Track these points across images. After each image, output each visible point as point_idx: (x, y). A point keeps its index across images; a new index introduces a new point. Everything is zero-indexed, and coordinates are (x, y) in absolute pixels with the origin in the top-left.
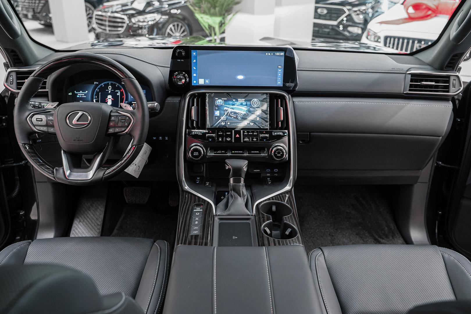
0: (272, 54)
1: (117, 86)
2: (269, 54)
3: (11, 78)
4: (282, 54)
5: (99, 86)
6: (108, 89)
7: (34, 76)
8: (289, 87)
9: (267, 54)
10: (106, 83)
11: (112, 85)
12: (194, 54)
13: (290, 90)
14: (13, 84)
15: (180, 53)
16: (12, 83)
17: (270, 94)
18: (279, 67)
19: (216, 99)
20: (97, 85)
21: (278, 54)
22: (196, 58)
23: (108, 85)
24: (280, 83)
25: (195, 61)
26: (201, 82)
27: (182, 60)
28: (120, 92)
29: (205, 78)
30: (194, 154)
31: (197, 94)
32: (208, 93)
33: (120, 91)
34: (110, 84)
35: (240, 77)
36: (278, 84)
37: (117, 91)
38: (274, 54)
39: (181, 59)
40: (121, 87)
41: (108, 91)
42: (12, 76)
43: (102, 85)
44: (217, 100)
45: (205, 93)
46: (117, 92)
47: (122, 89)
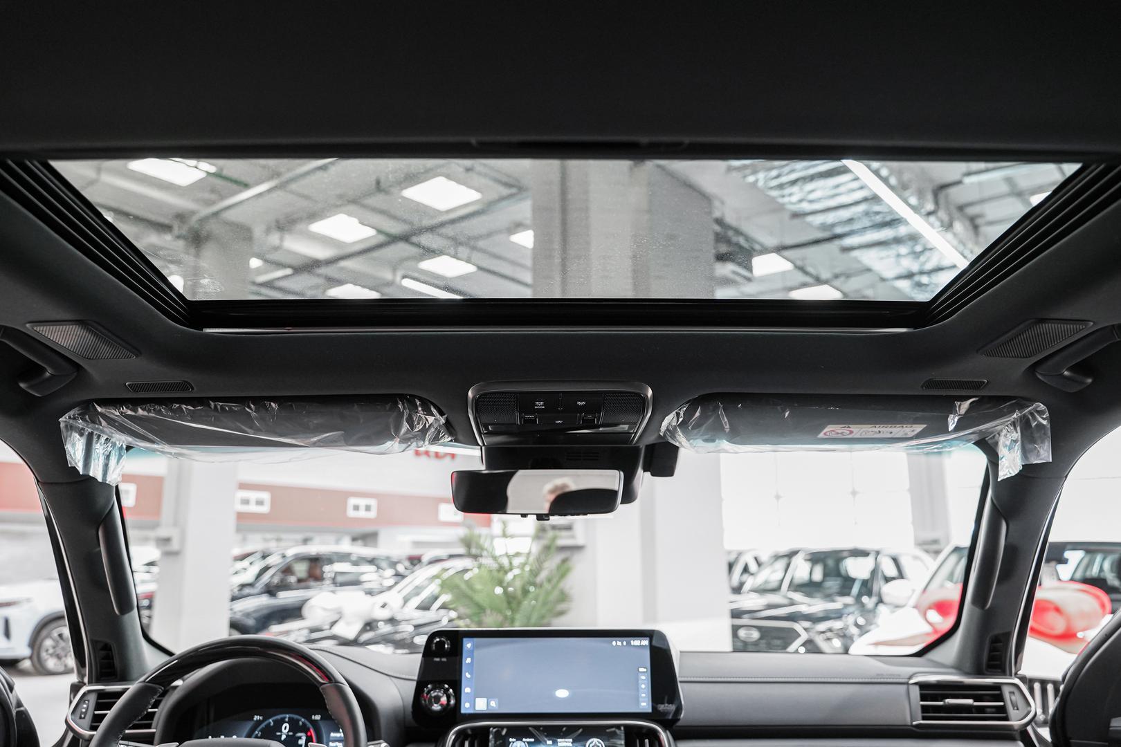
0: (625, 643)
1: (301, 723)
2: (619, 643)
3: (85, 706)
4: (645, 642)
5: (263, 725)
6: (281, 731)
7: (144, 681)
8: (665, 713)
9: (614, 643)
10: (279, 717)
11: (291, 722)
12: (469, 645)
13: (668, 720)
14: (84, 718)
15: (441, 644)
16: (83, 716)
17: (626, 726)
18: (641, 670)
19: (511, 740)
20: (259, 722)
21: (636, 642)
22: (471, 655)
23: (283, 721)
24: (645, 705)
25: (469, 660)
26: (481, 705)
27: (444, 660)
28: (307, 736)
29: (489, 698)
31: (469, 732)
32: (494, 727)
33: (306, 734)
34: (287, 720)
35: (562, 693)
36: (641, 707)
37: (299, 735)
38: (629, 643)
39: (440, 657)
40: (309, 724)
41: (281, 736)
42: (88, 701)
43: (270, 723)
44: (513, 742)
45: (489, 727)
46: (300, 738)
47: (312, 731)
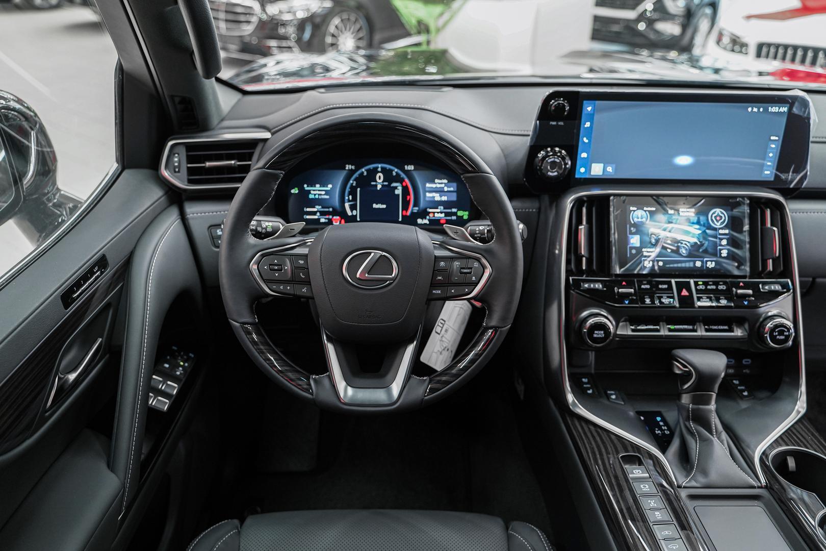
0: (761, 110)
1: (394, 174)
2: (755, 110)
3: (176, 159)
4: (784, 109)
5: (356, 175)
6: (376, 181)
7: (263, 167)
8: (786, 182)
9: (750, 109)
10: (371, 166)
11: (384, 171)
12: (589, 109)
13: (789, 189)
14: (179, 172)
15: (560, 108)
16: (177, 170)
17: (751, 198)
18: (772, 138)
19: (632, 208)
20: (352, 172)
21: (774, 109)
22: (591, 117)
23: (375, 171)
24: (768, 173)
25: (588, 124)
26: (597, 170)
27: (561, 123)
28: (403, 186)
29: (606, 163)
30: (595, 336)
31: (585, 199)
32: (615, 195)
33: (402, 184)
34: (379, 169)
35: (684, 160)
36: (763, 175)
37: (394, 185)
38: (766, 110)
39: (557, 120)
40: (403, 175)
41: (376, 186)
42: (178, 154)
43: (363, 173)
44: (634, 211)
45: (609, 196)
46: (396, 188)
47: (407, 180)
